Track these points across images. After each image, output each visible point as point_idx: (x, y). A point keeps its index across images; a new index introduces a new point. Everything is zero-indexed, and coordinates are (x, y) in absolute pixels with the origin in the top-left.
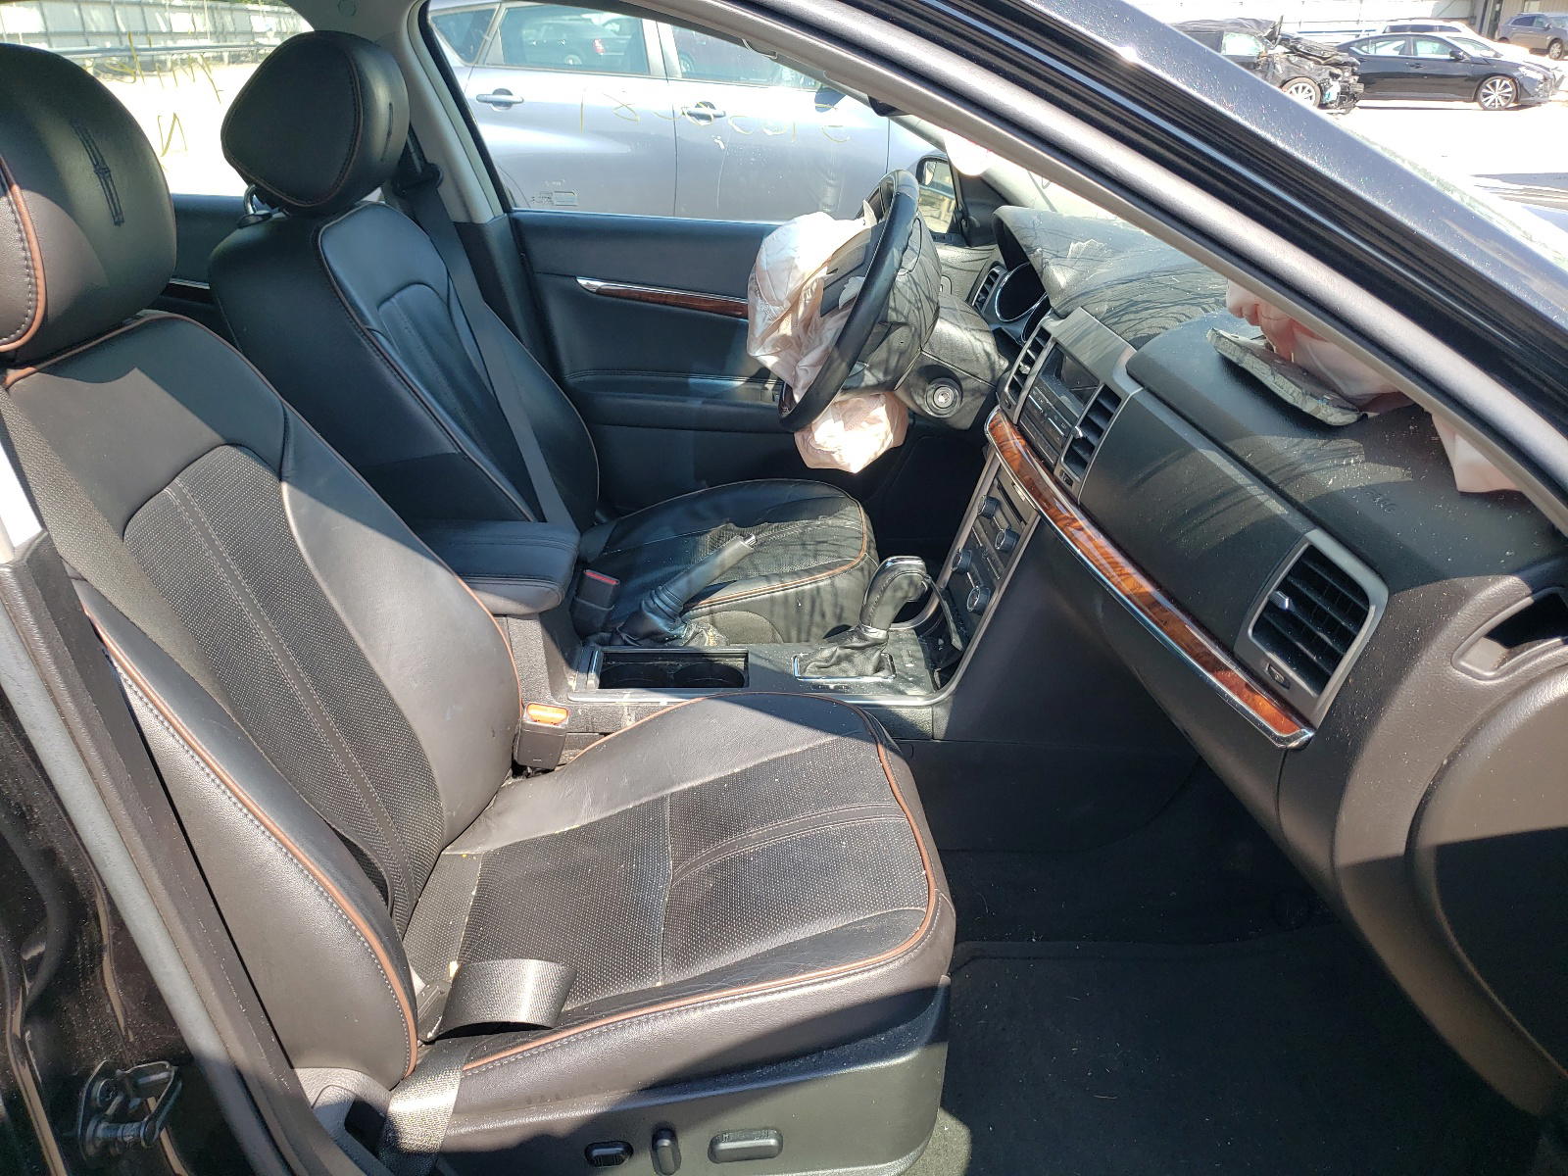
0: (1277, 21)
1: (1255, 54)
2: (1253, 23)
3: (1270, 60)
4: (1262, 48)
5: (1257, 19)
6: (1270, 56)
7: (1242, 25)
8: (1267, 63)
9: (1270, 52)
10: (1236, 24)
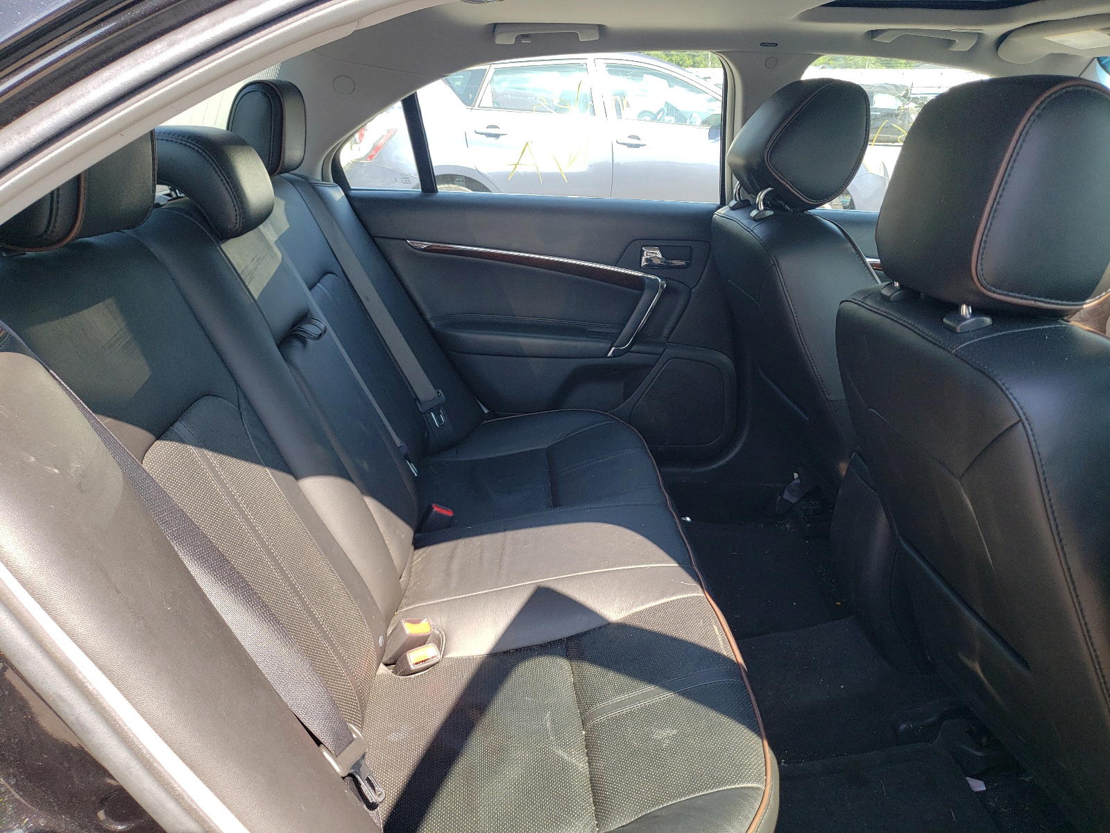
0: (909, 86)
1: (896, 107)
2: (893, 87)
3: (906, 111)
4: (900, 104)
5: (897, 84)
6: (906, 109)
7: (885, 87)
8: (905, 114)
9: (906, 106)
10: (882, 87)
